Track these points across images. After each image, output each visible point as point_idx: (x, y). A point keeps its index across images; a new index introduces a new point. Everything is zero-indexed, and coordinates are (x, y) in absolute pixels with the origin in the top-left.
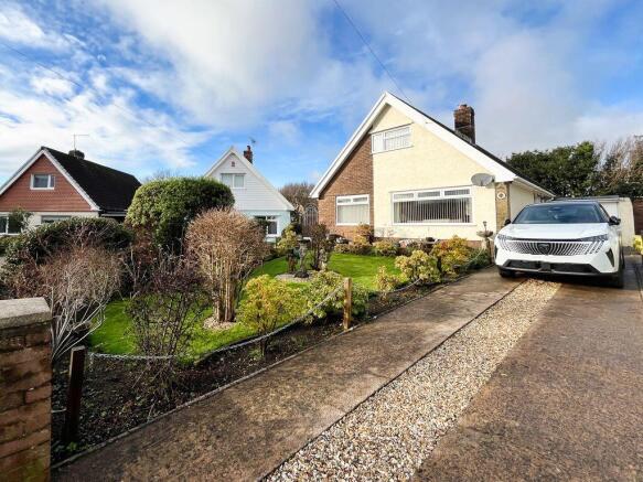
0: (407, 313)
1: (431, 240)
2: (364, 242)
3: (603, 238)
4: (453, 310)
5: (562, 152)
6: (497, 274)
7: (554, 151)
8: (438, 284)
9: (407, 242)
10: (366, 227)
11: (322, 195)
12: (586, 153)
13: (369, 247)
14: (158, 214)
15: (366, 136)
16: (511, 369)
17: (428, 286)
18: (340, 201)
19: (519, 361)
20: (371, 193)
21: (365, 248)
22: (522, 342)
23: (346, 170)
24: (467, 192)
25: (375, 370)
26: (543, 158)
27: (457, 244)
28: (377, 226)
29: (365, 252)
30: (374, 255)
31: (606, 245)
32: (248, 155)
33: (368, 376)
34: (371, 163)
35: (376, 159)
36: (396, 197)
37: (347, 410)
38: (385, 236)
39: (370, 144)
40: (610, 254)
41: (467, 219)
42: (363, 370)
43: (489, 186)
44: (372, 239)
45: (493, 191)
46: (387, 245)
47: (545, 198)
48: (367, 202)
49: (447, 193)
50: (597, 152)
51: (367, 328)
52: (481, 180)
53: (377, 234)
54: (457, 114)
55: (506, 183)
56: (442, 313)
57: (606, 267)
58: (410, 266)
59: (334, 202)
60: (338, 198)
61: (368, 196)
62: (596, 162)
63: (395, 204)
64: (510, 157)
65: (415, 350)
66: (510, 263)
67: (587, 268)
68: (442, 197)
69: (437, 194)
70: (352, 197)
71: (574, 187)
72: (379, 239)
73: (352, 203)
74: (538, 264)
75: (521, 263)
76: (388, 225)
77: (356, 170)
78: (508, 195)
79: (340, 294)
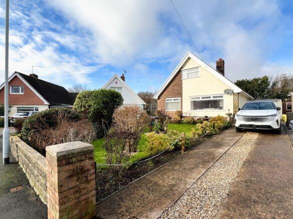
0: (205, 146)
1: (207, 117)
2: (179, 118)
3: (275, 115)
4: (222, 144)
5: (256, 80)
6: (235, 130)
7: (253, 80)
8: (213, 134)
9: (197, 118)
10: (179, 112)
11: (159, 98)
12: (265, 81)
13: (181, 120)
14: (90, 106)
15: (180, 71)
16: (248, 163)
17: (210, 136)
18: (167, 100)
19: (251, 160)
20: (181, 97)
21: (179, 121)
22: (250, 153)
23: (171, 86)
24: (222, 97)
25: (201, 166)
26: (249, 82)
27: (220, 118)
28: (184, 111)
29: (179, 122)
30: (183, 123)
31: (276, 118)
32: (123, 78)
33: (199, 168)
34: (182, 84)
35: (184, 82)
36: (192, 98)
37: (197, 179)
38: (188, 115)
39: (181, 75)
40: (277, 121)
41: (221, 108)
42: (197, 166)
43: (231, 94)
44: (182, 117)
45: (232, 97)
46: (189, 120)
47: (250, 99)
48: (180, 101)
49: (214, 97)
50: (269, 80)
51: (191, 152)
52: (228, 92)
53: (184, 115)
54: (218, 63)
55: (238, 93)
56: (219, 145)
57: (276, 126)
58: (202, 127)
59: (165, 101)
60: (167, 99)
61: (180, 98)
62: (269, 85)
63: (192, 102)
64: (236, 82)
65: (213, 158)
66: (241, 126)
67: (269, 127)
68: (212, 99)
69: (210, 97)
70: (173, 99)
71: (260, 95)
72: (184, 117)
73: (173, 101)
74: (251, 126)
75: (245, 125)
76: (188, 111)
77: (174, 86)
78: (238, 98)
79: (181, 139)
